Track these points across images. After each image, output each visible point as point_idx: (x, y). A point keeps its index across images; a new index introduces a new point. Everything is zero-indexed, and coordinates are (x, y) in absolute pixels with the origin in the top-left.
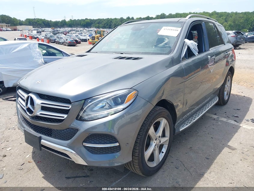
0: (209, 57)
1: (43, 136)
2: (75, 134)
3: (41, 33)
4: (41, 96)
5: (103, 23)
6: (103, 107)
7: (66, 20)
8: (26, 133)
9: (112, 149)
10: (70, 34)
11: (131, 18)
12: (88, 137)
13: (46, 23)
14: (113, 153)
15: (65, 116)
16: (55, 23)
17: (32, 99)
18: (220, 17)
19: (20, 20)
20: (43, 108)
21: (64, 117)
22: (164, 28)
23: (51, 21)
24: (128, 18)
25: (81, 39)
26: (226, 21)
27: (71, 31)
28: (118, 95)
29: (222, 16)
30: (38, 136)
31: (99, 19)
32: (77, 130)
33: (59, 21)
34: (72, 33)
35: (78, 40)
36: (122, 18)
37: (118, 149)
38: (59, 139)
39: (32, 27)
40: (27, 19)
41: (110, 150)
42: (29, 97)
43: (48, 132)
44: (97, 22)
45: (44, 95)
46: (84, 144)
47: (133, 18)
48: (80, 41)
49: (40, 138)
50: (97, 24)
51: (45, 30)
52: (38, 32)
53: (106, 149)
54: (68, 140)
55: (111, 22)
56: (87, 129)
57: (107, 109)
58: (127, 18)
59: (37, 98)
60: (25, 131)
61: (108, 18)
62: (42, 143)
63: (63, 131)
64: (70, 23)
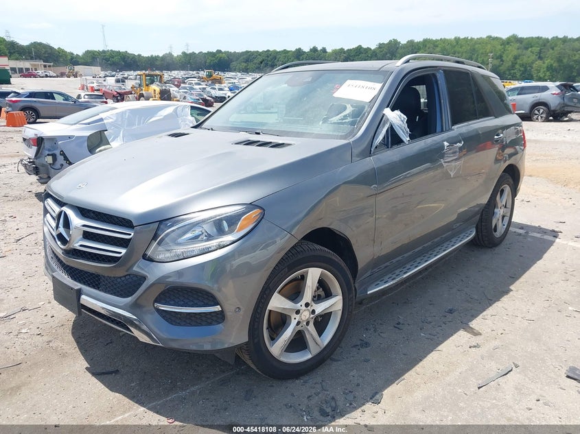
0: (446, 144)
1: (85, 288)
2: (140, 285)
3: (124, 82)
4: (84, 212)
5: (255, 61)
6: (197, 237)
7: (173, 54)
8: (56, 281)
9: (209, 316)
10: (187, 85)
11: (319, 49)
12: (163, 293)
13: (129, 61)
14: (210, 324)
15: (123, 251)
16: (149, 60)
17: (66, 217)
18: (527, 49)
19: (72, 54)
20: (87, 236)
21: (121, 253)
22: (349, 82)
23: (139, 55)
24: (314, 50)
25: (213, 96)
26: (540, 58)
27: (188, 78)
28: (223, 215)
29: (531, 47)
30: (76, 288)
31: (247, 52)
32: (144, 278)
33: (158, 56)
34: (193, 82)
35: (208, 98)
36: (300, 49)
37: (220, 317)
38: (111, 294)
39: (99, 68)
40: (88, 52)
41: (204, 319)
42: (61, 213)
43: (93, 280)
44: (242, 58)
45: (89, 211)
46: (156, 305)
47: (324, 50)
48: (212, 100)
49: (79, 293)
50: (244, 62)
51: (131, 77)
52: (118, 81)
53: (197, 316)
54: (128, 296)
55: (275, 58)
56: (163, 276)
57: (202, 241)
58: (311, 50)
59: (77, 215)
60: (53, 277)
61: (268, 51)
62: (82, 302)
63: (119, 280)
64: (183, 59)
